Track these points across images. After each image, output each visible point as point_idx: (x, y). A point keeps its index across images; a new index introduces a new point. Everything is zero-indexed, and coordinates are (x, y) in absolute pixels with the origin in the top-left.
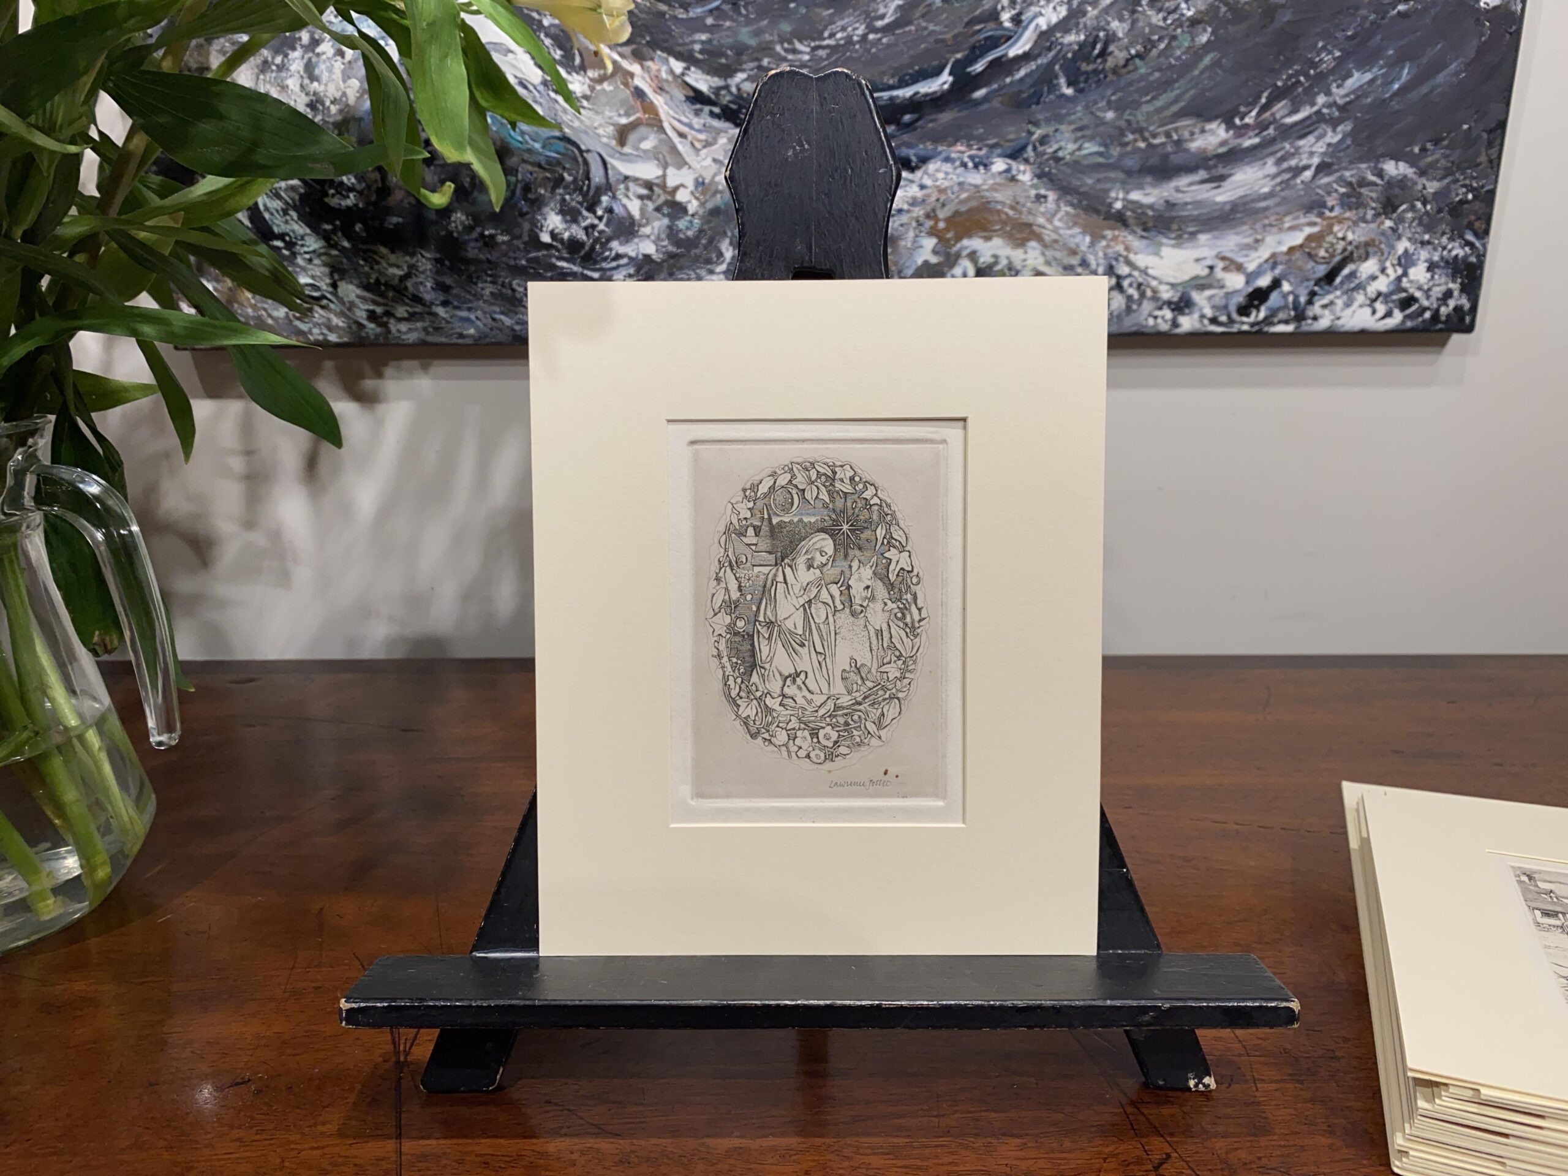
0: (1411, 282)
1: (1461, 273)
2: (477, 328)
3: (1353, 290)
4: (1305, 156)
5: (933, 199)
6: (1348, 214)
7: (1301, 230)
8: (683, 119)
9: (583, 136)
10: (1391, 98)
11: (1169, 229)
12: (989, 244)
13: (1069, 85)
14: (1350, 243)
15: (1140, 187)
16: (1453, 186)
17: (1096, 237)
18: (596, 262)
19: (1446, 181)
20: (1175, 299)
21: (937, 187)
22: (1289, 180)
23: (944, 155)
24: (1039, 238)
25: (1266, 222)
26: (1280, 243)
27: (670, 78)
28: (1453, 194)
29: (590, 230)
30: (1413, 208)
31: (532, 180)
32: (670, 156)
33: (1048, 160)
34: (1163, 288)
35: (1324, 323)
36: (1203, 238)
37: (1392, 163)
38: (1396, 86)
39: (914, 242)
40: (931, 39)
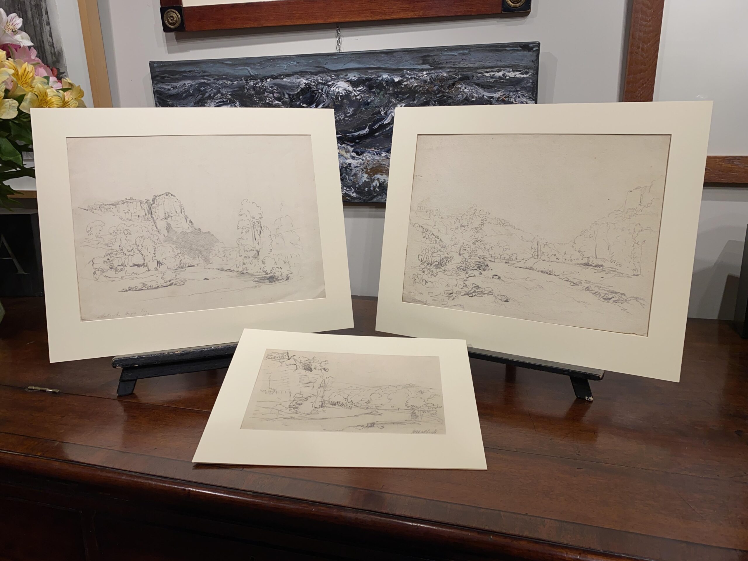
5: (366, 163)
12: (382, 176)
21: (366, 160)
23: (368, 151)
39: (362, 175)
40: (362, 119)
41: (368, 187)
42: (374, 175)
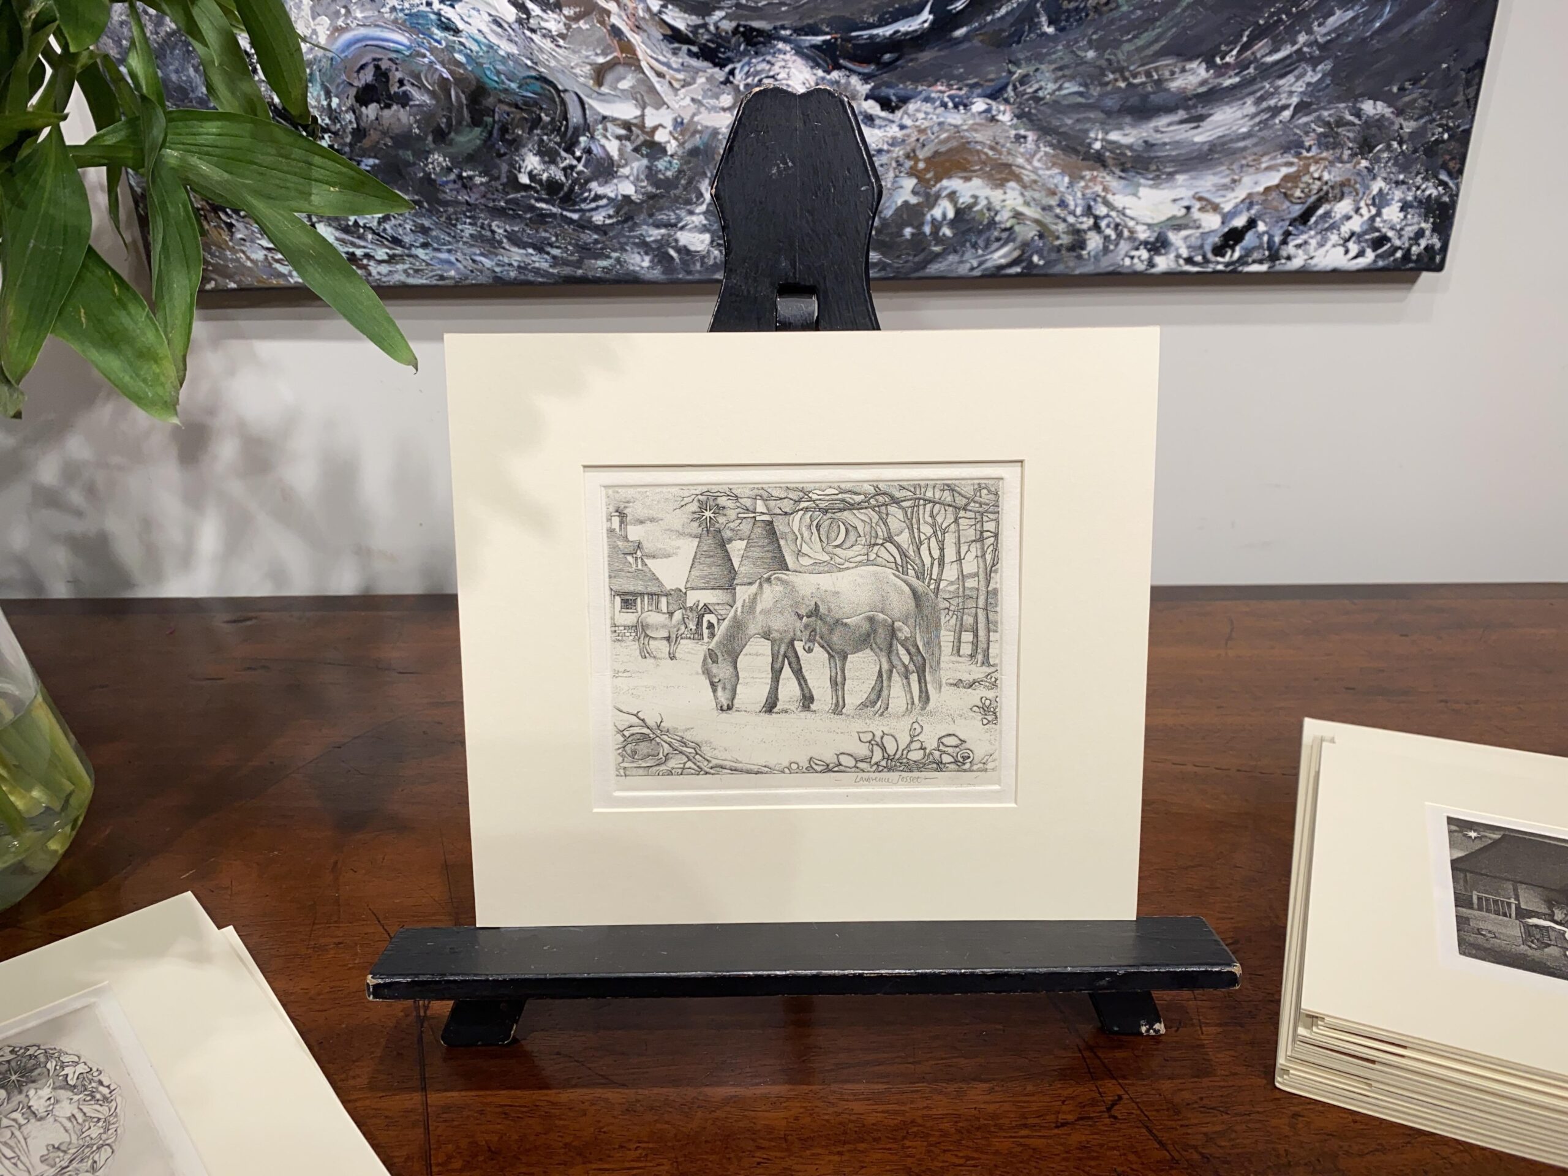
0: (1384, 221)
1: (1434, 213)
2: (457, 270)
3: (1327, 230)
4: (1284, 96)
5: (913, 139)
6: (1324, 154)
7: (1279, 171)
8: (661, 58)
9: (560, 76)
10: (1372, 37)
11: (1147, 169)
12: (968, 184)
13: (1050, 23)
14: (1326, 183)
15: (1119, 127)
16: (1429, 126)
17: (1075, 178)
18: (575, 203)
19: (1423, 120)
20: (1152, 239)
21: (916, 127)
22: (1267, 120)
23: (924, 94)
24: (1018, 179)
25: (1244, 162)
26: (1256, 183)
27: (647, 17)
28: (1430, 135)
29: (569, 171)
30: (1389, 147)
31: (509, 119)
32: (646, 95)
33: (1028, 100)
34: (1140, 228)
35: (1297, 263)
36: (1180, 178)
37: (1371, 102)
38: (1378, 25)
39: (894, 182)
41: (916, 224)
42: (941, 180)
